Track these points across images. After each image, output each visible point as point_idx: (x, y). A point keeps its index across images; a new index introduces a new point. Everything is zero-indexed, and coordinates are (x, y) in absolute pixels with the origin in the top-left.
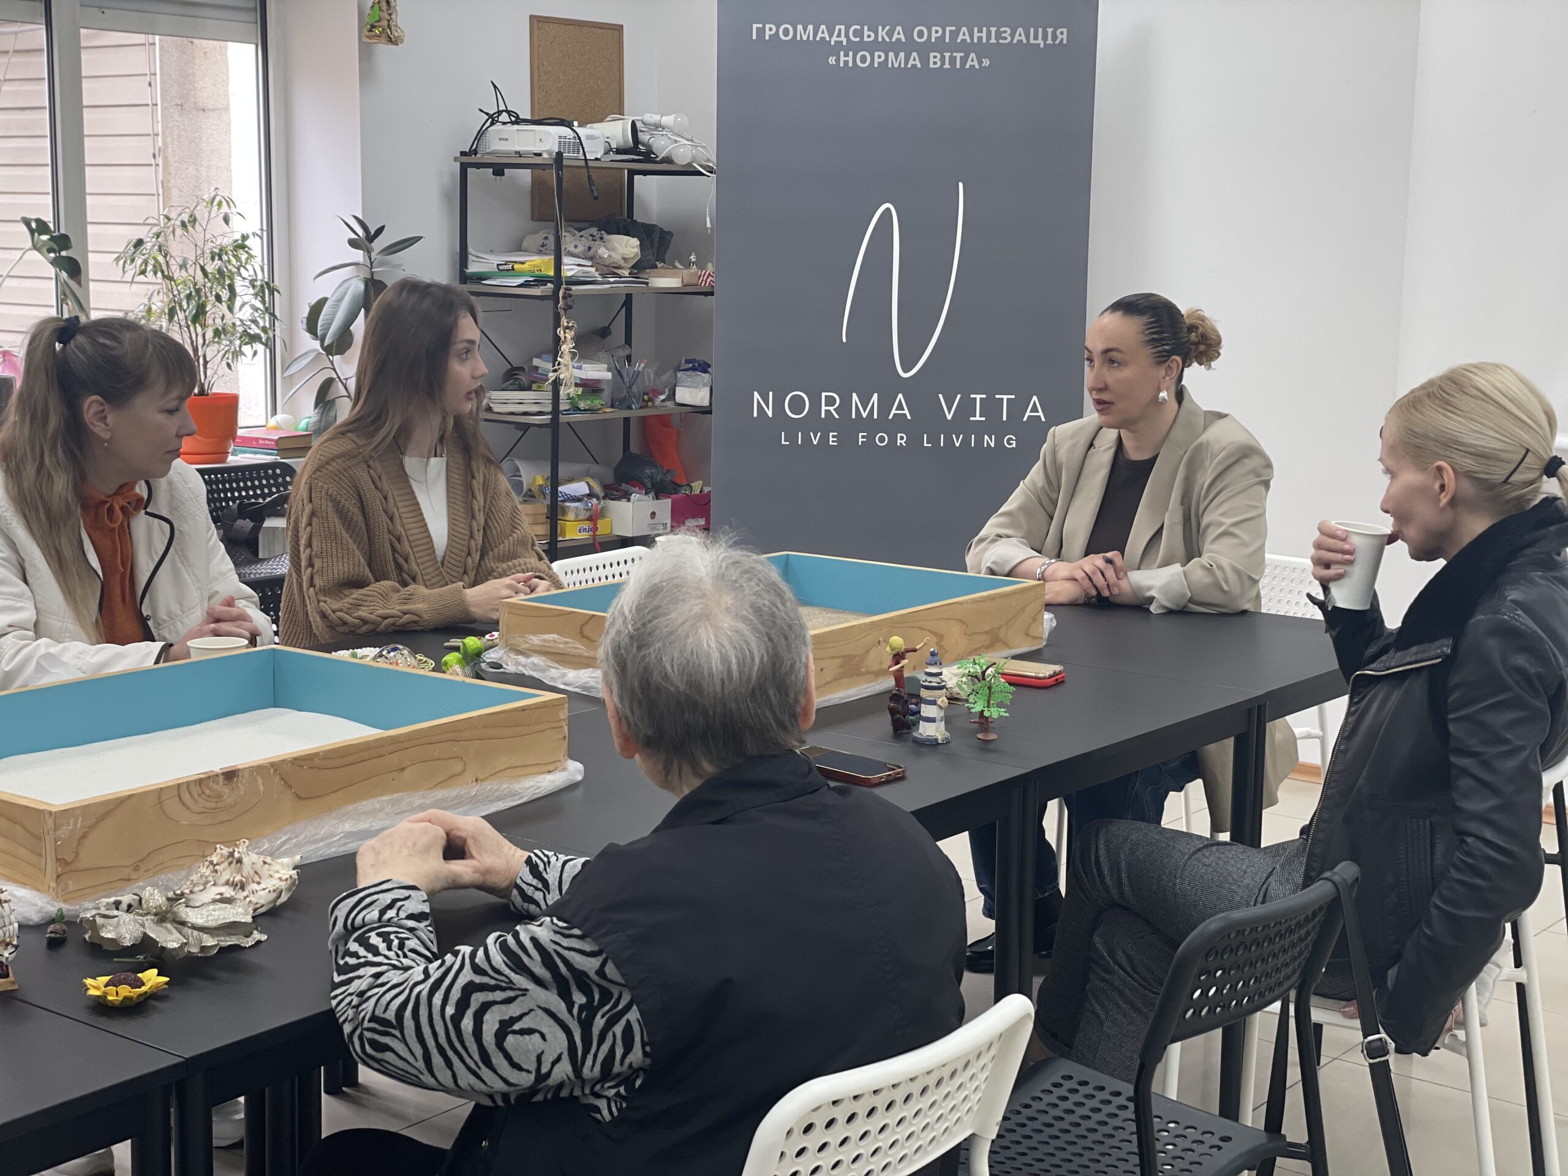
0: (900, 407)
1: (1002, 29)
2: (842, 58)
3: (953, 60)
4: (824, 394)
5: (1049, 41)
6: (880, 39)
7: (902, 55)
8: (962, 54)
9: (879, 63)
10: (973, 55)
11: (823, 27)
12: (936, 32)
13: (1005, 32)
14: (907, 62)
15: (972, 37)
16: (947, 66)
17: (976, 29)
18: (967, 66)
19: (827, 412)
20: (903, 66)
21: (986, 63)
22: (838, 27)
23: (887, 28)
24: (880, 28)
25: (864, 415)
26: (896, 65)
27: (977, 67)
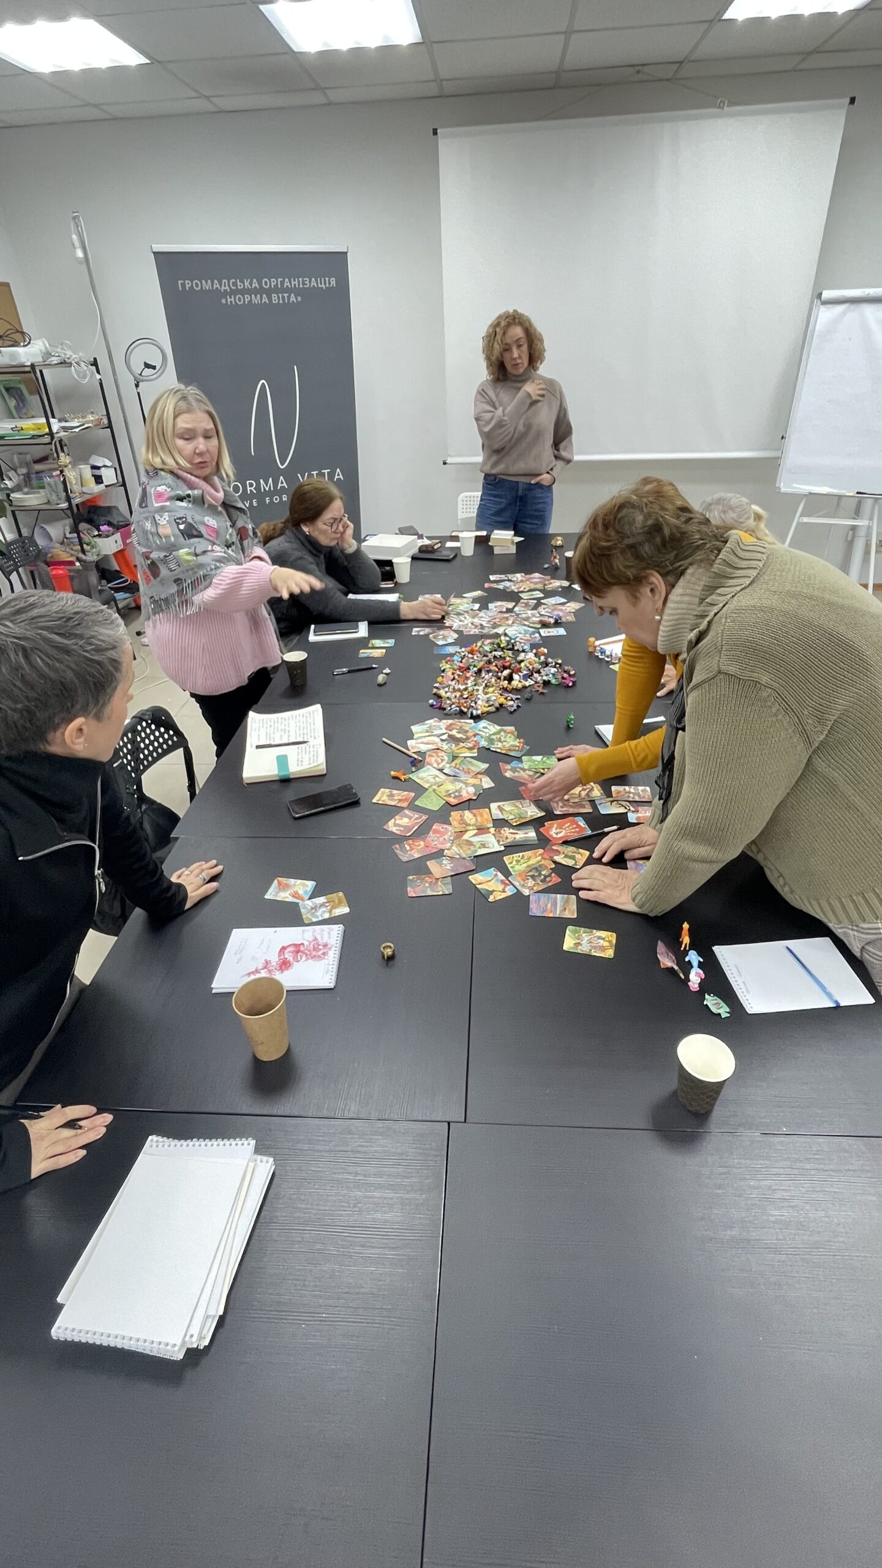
0: (282, 483)
1: (304, 279)
2: (229, 300)
3: (283, 297)
4: (248, 482)
5: (327, 285)
6: (246, 288)
7: (258, 296)
8: (288, 294)
9: (247, 301)
10: (293, 295)
11: (216, 281)
12: (273, 282)
13: (307, 281)
14: (261, 300)
15: (291, 284)
16: (281, 302)
17: (292, 280)
18: (291, 301)
19: (251, 490)
20: (260, 302)
21: (299, 299)
22: (224, 281)
23: (249, 280)
24: (245, 280)
25: (267, 489)
26: (256, 302)
27: (296, 301)
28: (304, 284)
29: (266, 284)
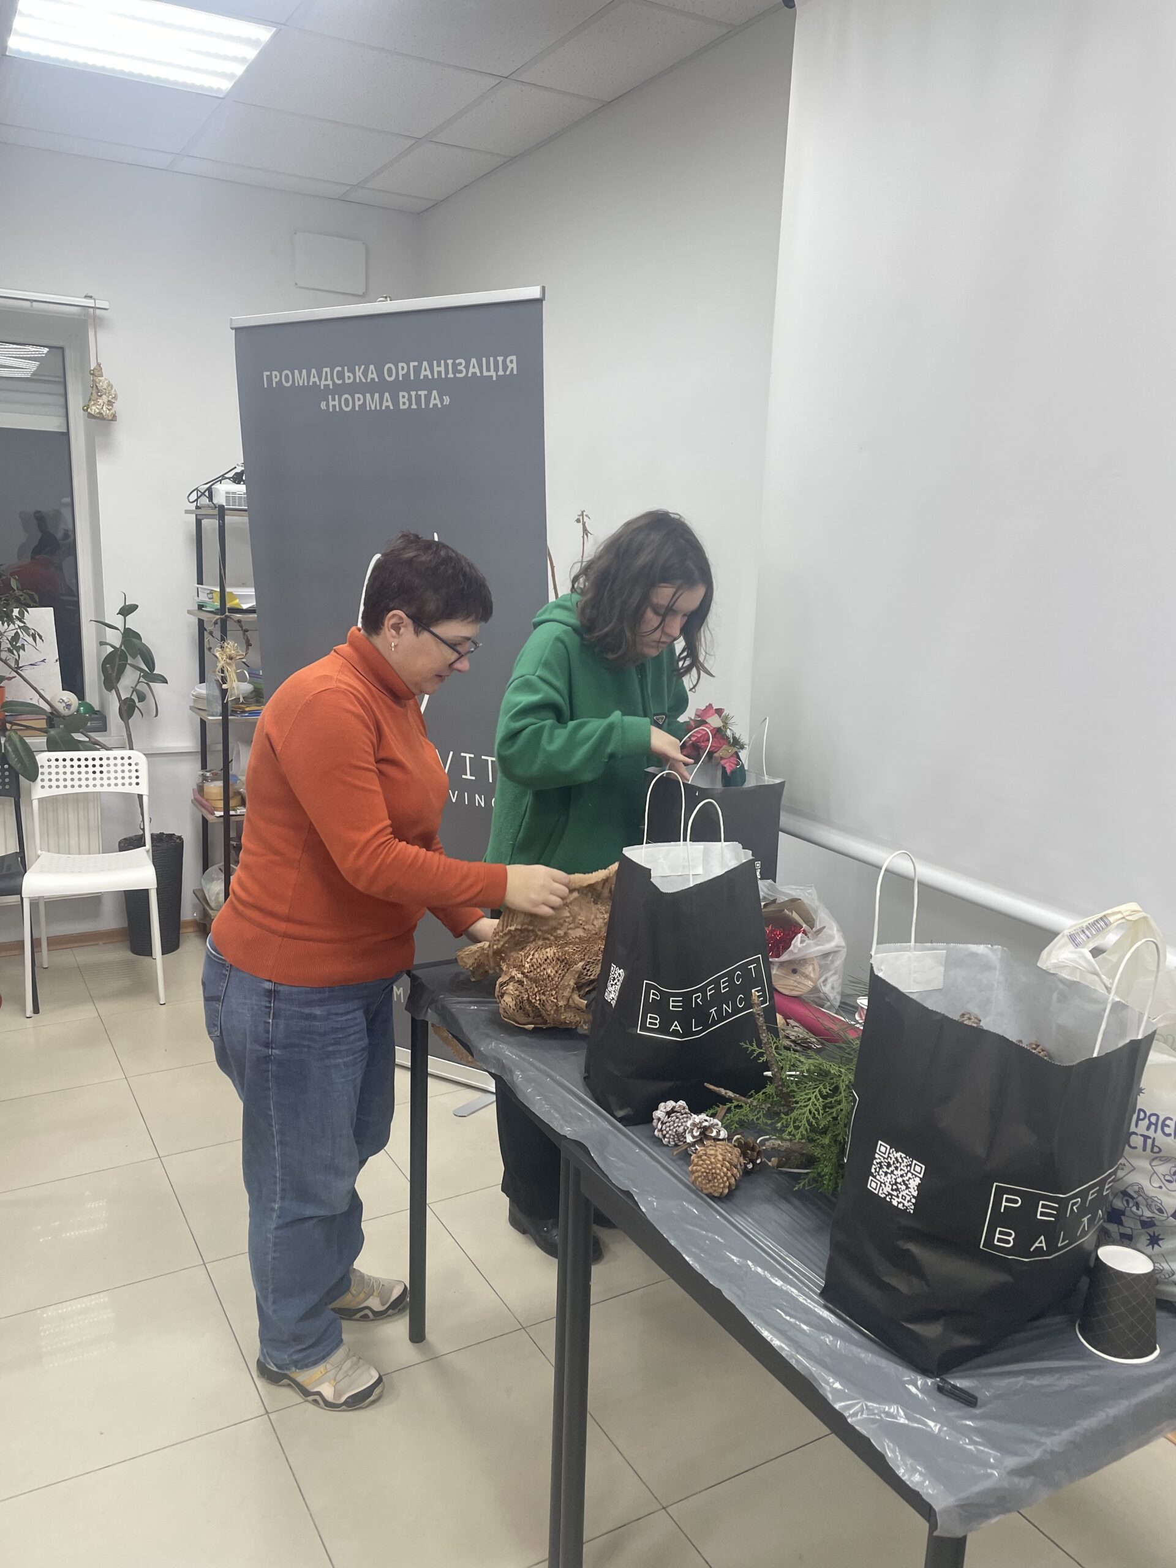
1: (457, 361)
2: (331, 404)
3: (418, 399)
5: (500, 372)
6: (358, 381)
7: (377, 395)
8: (426, 392)
9: (359, 405)
11: (314, 370)
12: (402, 369)
13: (460, 364)
14: (381, 404)
15: (432, 372)
16: (414, 406)
17: (435, 362)
18: (431, 406)
20: (378, 408)
21: (447, 400)
22: (325, 370)
23: (363, 367)
24: (357, 367)
26: (373, 408)
27: (439, 406)
28: (455, 371)
29: (390, 375)
